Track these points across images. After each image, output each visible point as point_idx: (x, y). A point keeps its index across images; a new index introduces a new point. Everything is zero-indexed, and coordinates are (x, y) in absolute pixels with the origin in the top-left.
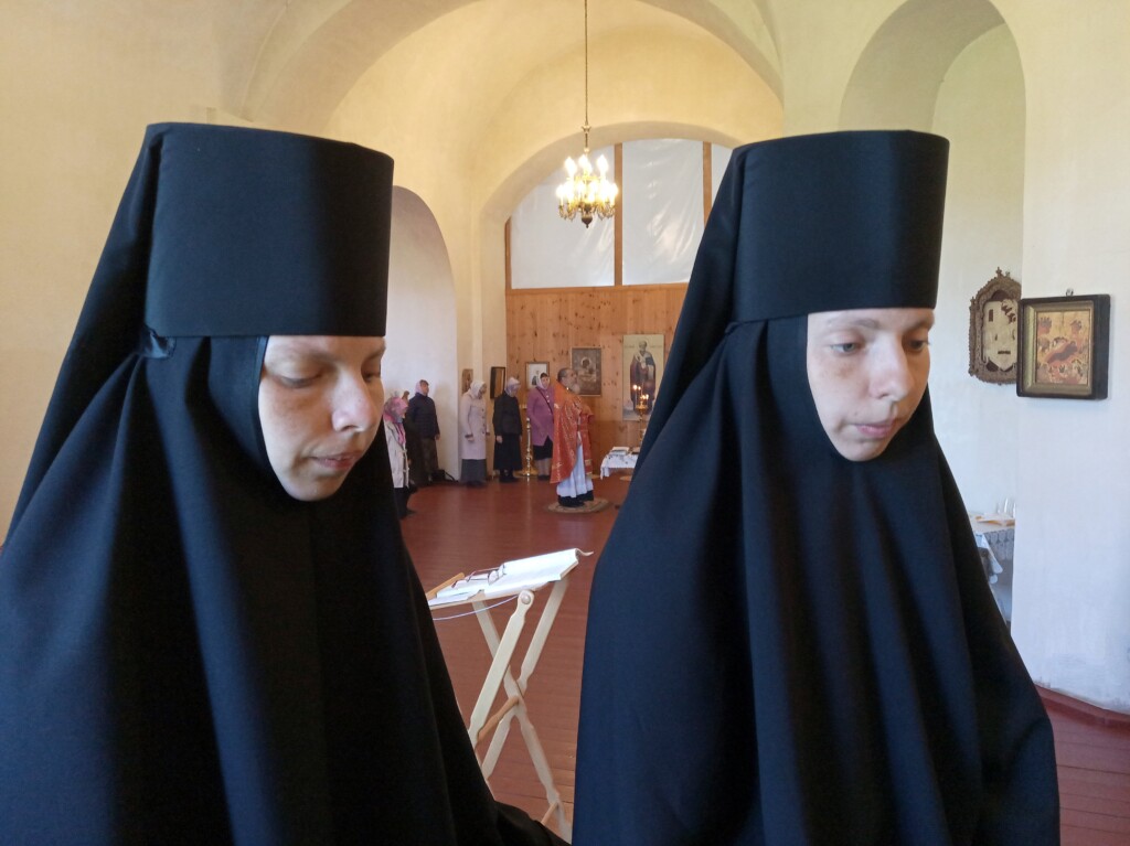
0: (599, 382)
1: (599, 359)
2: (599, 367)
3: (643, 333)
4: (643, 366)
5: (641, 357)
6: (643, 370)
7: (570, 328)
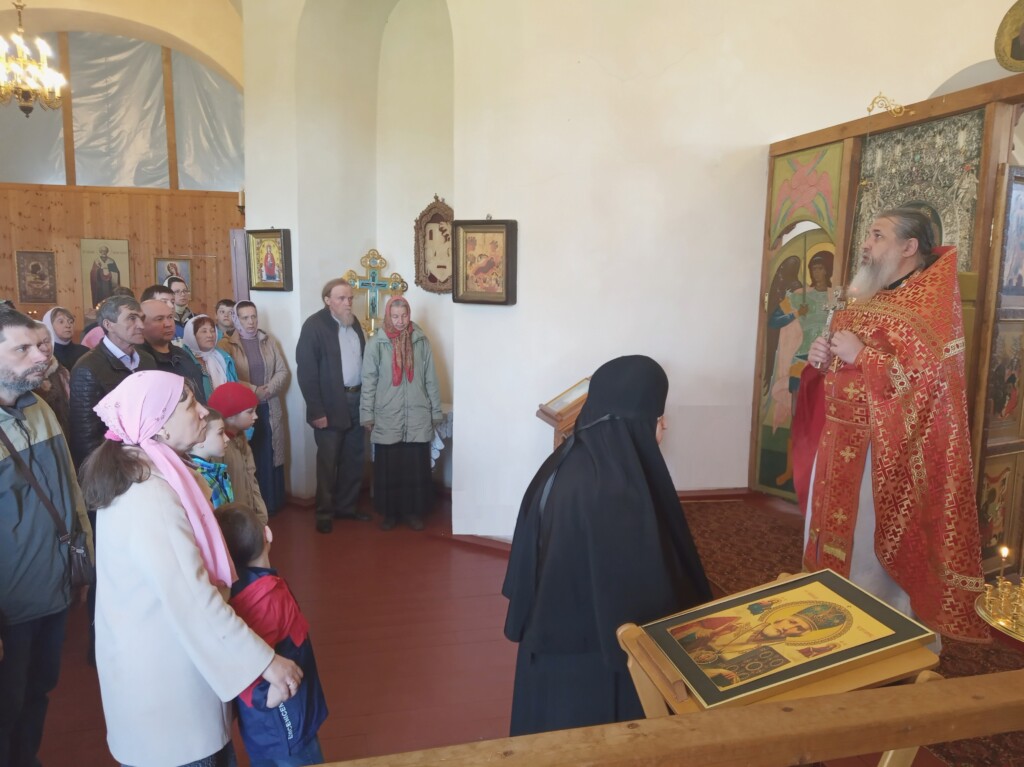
0: (53, 289)
1: (52, 264)
2: (52, 272)
3: (103, 238)
4: (106, 272)
5: (102, 263)
6: (106, 277)
7: (13, 228)
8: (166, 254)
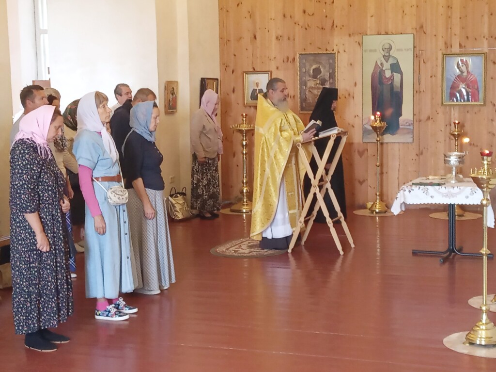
5: (384, 62)
6: (389, 79)
7: (297, 28)
8: (456, 49)
